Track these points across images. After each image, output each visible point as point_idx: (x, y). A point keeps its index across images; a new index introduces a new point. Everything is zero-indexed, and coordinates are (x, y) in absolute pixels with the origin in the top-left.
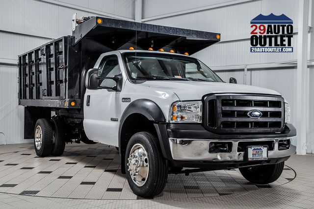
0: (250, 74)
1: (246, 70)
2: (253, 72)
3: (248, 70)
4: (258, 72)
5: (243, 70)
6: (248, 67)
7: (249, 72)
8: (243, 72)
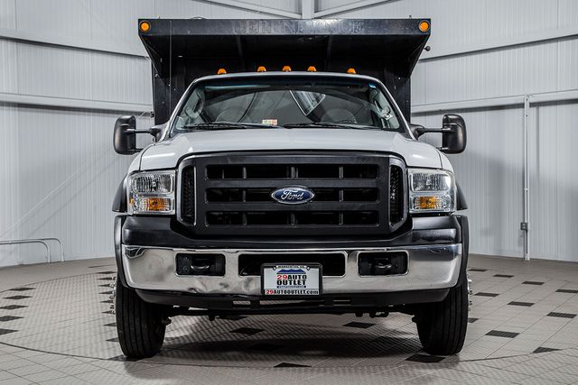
0: (535, 113)
1: (527, 105)
2: (541, 109)
3: (532, 105)
4: (553, 108)
5: (521, 106)
6: (532, 100)
7: (535, 109)
8: (520, 110)
